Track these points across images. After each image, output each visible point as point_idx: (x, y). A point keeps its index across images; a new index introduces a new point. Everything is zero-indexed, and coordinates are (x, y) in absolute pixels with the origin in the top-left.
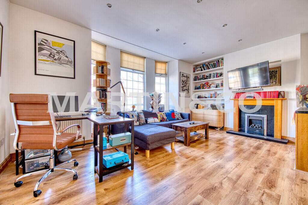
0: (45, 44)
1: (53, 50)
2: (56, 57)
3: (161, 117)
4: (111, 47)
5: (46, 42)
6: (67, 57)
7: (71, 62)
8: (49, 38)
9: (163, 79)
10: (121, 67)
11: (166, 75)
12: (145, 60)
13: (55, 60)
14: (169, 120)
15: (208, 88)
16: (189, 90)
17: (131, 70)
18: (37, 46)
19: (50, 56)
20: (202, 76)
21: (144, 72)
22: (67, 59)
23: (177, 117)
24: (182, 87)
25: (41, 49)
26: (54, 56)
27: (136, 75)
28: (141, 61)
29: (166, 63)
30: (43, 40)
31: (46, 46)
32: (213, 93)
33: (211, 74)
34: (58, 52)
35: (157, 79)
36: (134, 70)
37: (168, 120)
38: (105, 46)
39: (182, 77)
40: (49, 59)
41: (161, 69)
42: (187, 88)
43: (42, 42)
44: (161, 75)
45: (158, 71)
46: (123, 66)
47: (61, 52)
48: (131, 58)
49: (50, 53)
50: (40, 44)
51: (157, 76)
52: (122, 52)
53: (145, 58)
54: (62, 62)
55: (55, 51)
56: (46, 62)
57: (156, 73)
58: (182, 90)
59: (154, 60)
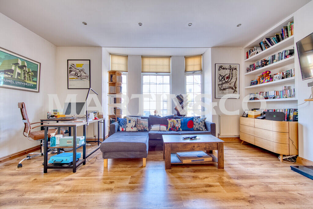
0: (73, 67)
1: (77, 70)
2: (79, 75)
3: (171, 124)
4: (133, 56)
5: (73, 65)
6: (85, 73)
7: (87, 77)
8: (75, 63)
9: (198, 78)
10: (142, 72)
11: (201, 71)
12: (170, 59)
13: (78, 77)
14: (183, 130)
15: (268, 82)
16: (236, 88)
17: (155, 73)
18: (69, 70)
19: (75, 75)
20: (260, 62)
21: (170, 73)
22: (85, 75)
23: (195, 127)
24: (219, 85)
25: (71, 71)
26: (78, 74)
27: (160, 78)
28: (166, 61)
29: (201, 55)
30: (72, 65)
31: (73, 69)
32: (280, 88)
33: (274, 56)
34: (80, 71)
35: (189, 79)
36: (157, 73)
37: (181, 130)
38: (127, 56)
39: (219, 70)
40: (75, 77)
41: (194, 65)
42: (232, 85)
43: (71, 67)
44: (194, 73)
45: (190, 69)
46: (144, 71)
47: (82, 70)
48: (153, 61)
49: (75, 73)
50: (70, 68)
51: (189, 75)
52: (143, 57)
53: (171, 57)
54: (83, 77)
55: (78, 71)
56: (73, 80)
57: (186, 71)
58: (220, 89)
59: (183, 56)
